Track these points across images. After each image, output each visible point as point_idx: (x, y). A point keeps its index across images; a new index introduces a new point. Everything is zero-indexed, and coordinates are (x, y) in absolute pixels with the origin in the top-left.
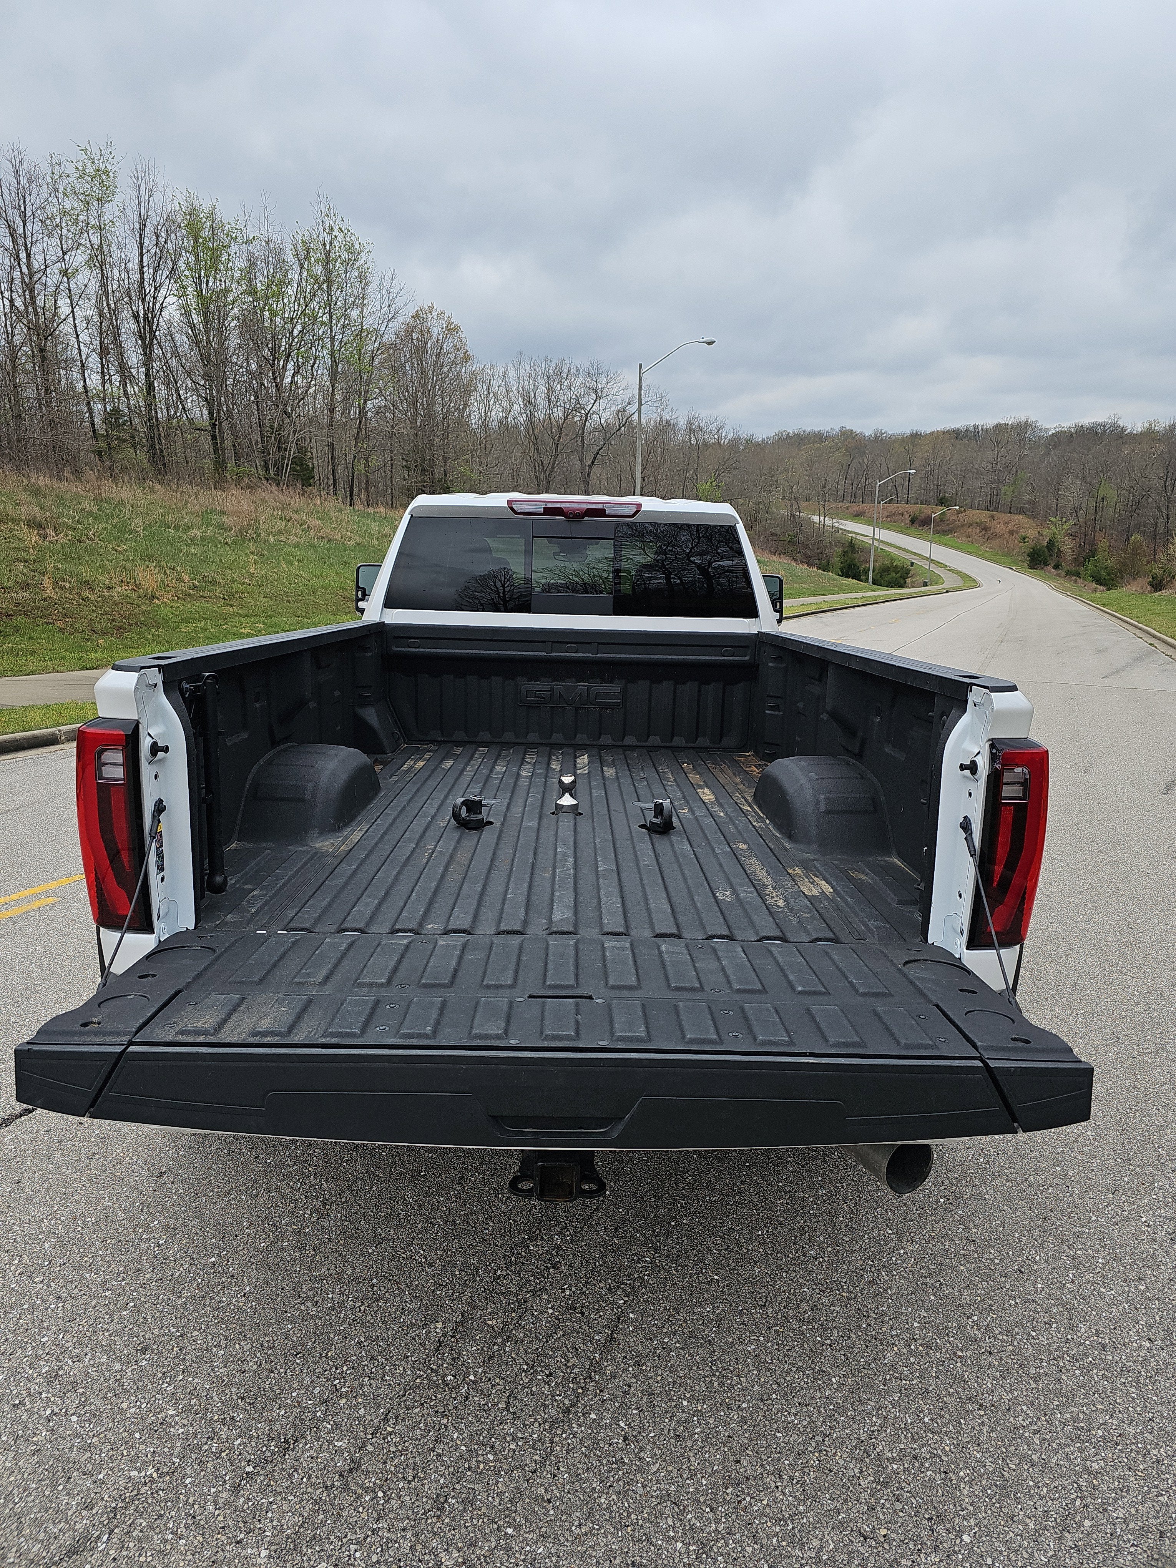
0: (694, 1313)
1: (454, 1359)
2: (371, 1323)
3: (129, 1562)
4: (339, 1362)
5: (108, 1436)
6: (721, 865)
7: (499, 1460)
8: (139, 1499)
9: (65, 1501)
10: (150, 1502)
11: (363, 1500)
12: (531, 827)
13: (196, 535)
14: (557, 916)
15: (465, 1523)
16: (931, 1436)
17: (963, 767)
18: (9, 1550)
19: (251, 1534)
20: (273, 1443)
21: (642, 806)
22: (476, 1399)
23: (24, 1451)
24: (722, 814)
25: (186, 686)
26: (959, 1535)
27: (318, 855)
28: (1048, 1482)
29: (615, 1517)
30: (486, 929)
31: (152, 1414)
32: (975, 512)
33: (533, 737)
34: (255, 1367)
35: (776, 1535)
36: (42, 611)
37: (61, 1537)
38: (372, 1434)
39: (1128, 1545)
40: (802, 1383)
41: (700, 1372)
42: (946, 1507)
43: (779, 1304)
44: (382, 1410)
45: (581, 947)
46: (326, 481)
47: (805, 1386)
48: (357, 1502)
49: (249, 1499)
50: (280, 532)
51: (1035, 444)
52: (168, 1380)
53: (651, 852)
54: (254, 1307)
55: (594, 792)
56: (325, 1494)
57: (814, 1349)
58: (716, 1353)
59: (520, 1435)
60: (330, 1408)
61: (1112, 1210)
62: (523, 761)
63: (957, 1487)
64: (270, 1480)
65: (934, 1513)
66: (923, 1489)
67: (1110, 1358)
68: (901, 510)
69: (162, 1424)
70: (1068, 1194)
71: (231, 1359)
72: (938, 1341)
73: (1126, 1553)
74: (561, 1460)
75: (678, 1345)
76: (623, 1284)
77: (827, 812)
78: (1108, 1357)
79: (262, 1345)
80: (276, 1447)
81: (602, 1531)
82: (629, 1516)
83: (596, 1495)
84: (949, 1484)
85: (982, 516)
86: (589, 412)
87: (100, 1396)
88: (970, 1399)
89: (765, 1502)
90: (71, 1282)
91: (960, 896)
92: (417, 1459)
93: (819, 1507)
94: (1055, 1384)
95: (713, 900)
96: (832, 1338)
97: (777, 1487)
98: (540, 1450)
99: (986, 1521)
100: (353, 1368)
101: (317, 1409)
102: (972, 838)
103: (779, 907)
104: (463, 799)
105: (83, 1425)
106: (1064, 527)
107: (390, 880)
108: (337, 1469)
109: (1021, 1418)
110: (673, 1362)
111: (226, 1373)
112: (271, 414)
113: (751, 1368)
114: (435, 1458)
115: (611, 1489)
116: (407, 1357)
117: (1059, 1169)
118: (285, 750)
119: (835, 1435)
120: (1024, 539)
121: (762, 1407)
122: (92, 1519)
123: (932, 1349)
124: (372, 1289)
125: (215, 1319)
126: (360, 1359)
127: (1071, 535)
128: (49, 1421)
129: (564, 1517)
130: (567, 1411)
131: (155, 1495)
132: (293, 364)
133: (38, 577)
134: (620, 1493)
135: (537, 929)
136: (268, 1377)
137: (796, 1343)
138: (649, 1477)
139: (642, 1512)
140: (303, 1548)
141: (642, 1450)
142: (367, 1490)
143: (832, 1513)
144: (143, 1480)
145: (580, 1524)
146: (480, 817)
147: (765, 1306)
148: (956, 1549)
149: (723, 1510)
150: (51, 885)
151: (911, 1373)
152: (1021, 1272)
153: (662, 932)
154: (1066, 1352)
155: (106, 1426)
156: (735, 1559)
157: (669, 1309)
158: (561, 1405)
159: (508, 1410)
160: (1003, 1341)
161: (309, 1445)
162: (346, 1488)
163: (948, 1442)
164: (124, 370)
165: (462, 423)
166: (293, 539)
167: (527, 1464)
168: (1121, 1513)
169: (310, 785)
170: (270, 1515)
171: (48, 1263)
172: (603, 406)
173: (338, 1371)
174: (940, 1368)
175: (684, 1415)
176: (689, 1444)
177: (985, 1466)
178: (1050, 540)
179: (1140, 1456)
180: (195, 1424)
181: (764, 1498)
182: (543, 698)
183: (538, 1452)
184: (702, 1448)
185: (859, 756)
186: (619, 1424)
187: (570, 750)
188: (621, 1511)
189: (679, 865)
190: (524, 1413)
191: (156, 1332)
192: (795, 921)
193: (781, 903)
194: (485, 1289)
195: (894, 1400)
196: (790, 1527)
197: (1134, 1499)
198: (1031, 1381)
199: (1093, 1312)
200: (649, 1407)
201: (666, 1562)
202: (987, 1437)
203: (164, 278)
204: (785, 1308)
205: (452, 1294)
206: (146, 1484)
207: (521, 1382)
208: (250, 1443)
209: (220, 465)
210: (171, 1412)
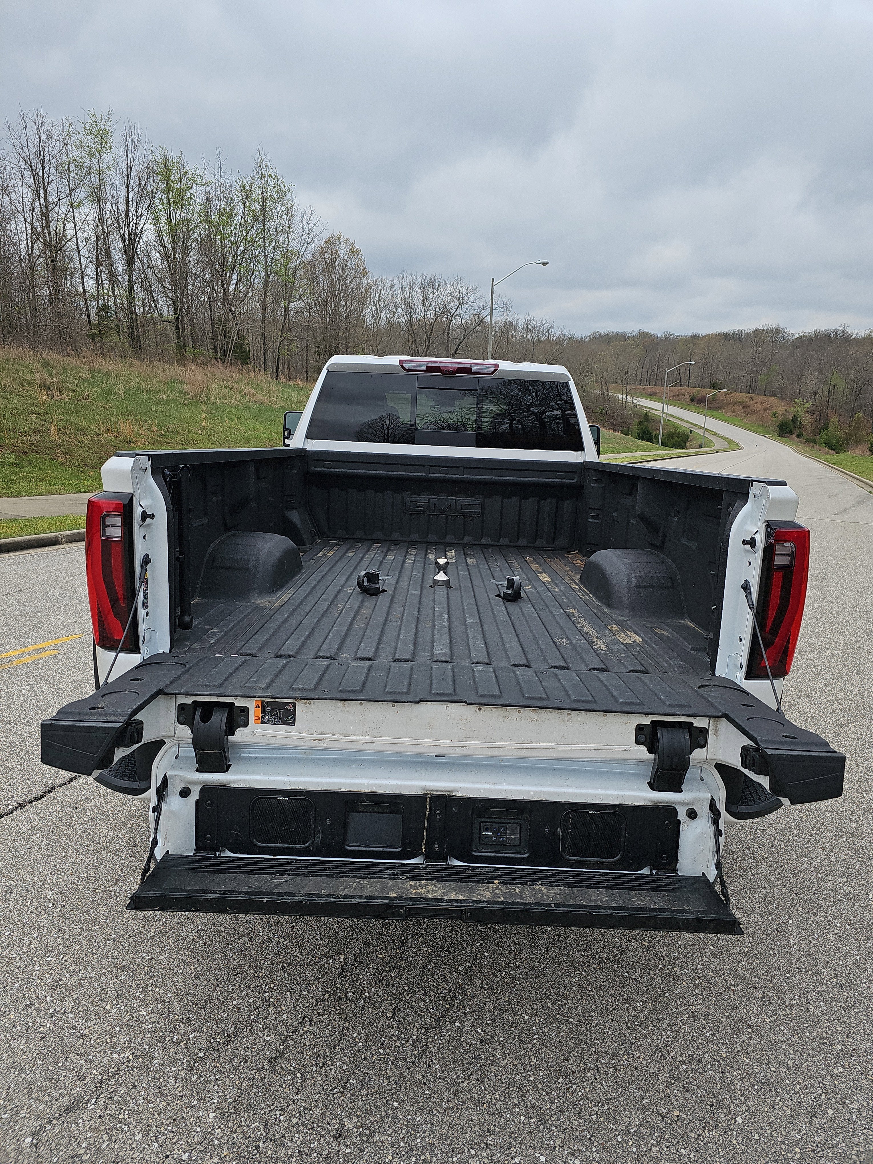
0: (532, 953)
1: (353, 981)
2: (291, 954)
3: (111, 1118)
4: (268, 981)
5: (96, 1029)
6: (558, 622)
7: (388, 1054)
8: (119, 1074)
9: (64, 1074)
10: (127, 1076)
11: (286, 1079)
12: (415, 594)
13: (163, 397)
14: (437, 651)
15: (362, 1098)
16: (712, 1046)
17: (745, 542)
18: (21, 1108)
19: (202, 1101)
20: (219, 1037)
21: (497, 583)
22: (370, 1010)
23: (33, 1037)
24: (557, 590)
25: (167, 472)
26: (734, 1117)
27: (257, 608)
28: (800, 1081)
29: (475, 1097)
30: (385, 658)
31: (129, 1014)
32: (738, 394)
33: (414, 537)
34: (206, 982)
35: (596, 1113)
36: (49, 450)
37: (61, 1099)
38: (292, 1032)
39: (862, 1128)
40: (614, 1006)
41: (538, 995)
42: (723, 1097)
43: (597, 949)
44: (300, 1016)
45: (456, 670)
46: (259, 361)
47: (617, 1007)
48: (281, 1081)
49: (201, 1076)
50: (225, 397)
51: (784, 345)
52: (141, 990)
53: (505, 612)
54: (204, 940)
55: (461, 574)
56: (257, 1074)
57: (623, 982)
58: (550, 983)
59: (403, 1036)
60: (261, 1013)
61: (846, 889)
62: (407, 553)
63: (732, 1083)
64: (216, 1063)
65: (714, 1101)
66: (706, 1084)
67: (846, 994)
68: (683, 392)
69: (136, 1021)
70: (813, 877)
71: (188, 976)
72: (716, 978)
73: (860, 1134)
74: (434, 1055)
75: (521, 976)
76: (480, 931)
77: (637, 587)
78: (844, 994)
79: (210, 967)
80: (220, 1040)
81: (465, 1107)
82: (485, 1097)
83: (460, 1081)
84: (726, 1081)
85: (744, 397)
86: (453, 314)
87: (90, 1000)
88: (741, 1020)
89: (587, 1090)
90: (69, 919)
91: (741, 640)
92: (326, 1051)
93: (628, 1094)
94: (805, 1012)
95: (553, 644)
96: (636, 974)
97: (596, 1079)
98: (418, 1048)
99: (754, 1108)
100: (278, 985)
101: (252, 1014)
102: (751, 596)
103: (602, 650)
104: (365, 572)
105: (77, 1020)
106: (805, 406)
107: (313, 625)
108: (267, 1056)
109: (779, 1035)
110: (517, 988)
111: (184, 986)
112: (220, 312)
113: (576, 994)
114: (339, 1050)
115: (471, 1076)
116: (319, 978)
117: (806, 859)
118: (235, 534)
119: (639, 1043)
120: (775, 414)
121: (584, 1021)
122: (84, 1087)
123: (711, 984)
124: (293, 929)
125: (176, 948)
126: (283, 979)
127: (810, 412)
128: (52, 1016)
129: (436, 1096)
130: (438, 1020)
131: (131, 1072)
132: (236, 274)
133: (46, 425)
134: (478, 1080)
135: (423, 657)
136: (215, 989)
137: (609, 977)
138: (500, 1069)
139: (495, 1094)
140: (241, 1112)
141: (494, 1049)
142: (289, 1072)
143: (637, 1099)
144: (122, 1061)
145: (448, 1101)
146: (377, 586)
147: (586, 950)
148: (732, 1127)
149: (555, 1094)
150: (54, 642)
151: (696, 1001)
152: (778, 931)
153: (516, 663)
154: (813, 989)
155: (94, 1021)
156: (565, 1129)
157: (514, 950)
158: (434, 1016)
159: (394, 1018)
160: (765, 980)
161: (245, 1039)
162: (273, 1070)
163: (724, 1050)
164: (113, 277)
165: (360, 321)
166: (234, 402)
167: (408, 1057)
168: (856, 1105)
169: (253, 559)
170: (216, 1088)
171: (52, 905)
172: (464, 310)
173: (267, 987)
174: (718, 998)
175: (526, 1026)
176: (530, 1046)
177: (753, 1068)
178: (795, 416)
179: (870, 1065)
180: (160, 1022)
181: (587, 1086)
182: (422, 507)
183: (417, 1049)
184: (539, 1049)
185: (660, 548)
186: (477, 1031)
187: (442, 547)
188: (479, 1093)
189: (526, 621)
190: (406, 1021)
191: (132, 956)
192: (615, 659)
193: (604, 647)
194: (376, 932)
195: (683, 1019)
196: (606, 1108)
197: (865, 1096)
198: (787, 1009)
199: (833, 962)
200: (500, 1019)
201: (513, 1130)
202: (754, 1048)
203: (144, 209)
204: (600, 952)
205: (352, 935)
206: (124, 1063)
207: (404, 999)
208: (201, 1036)
209: (181, 348)
210: (142, 1013)
